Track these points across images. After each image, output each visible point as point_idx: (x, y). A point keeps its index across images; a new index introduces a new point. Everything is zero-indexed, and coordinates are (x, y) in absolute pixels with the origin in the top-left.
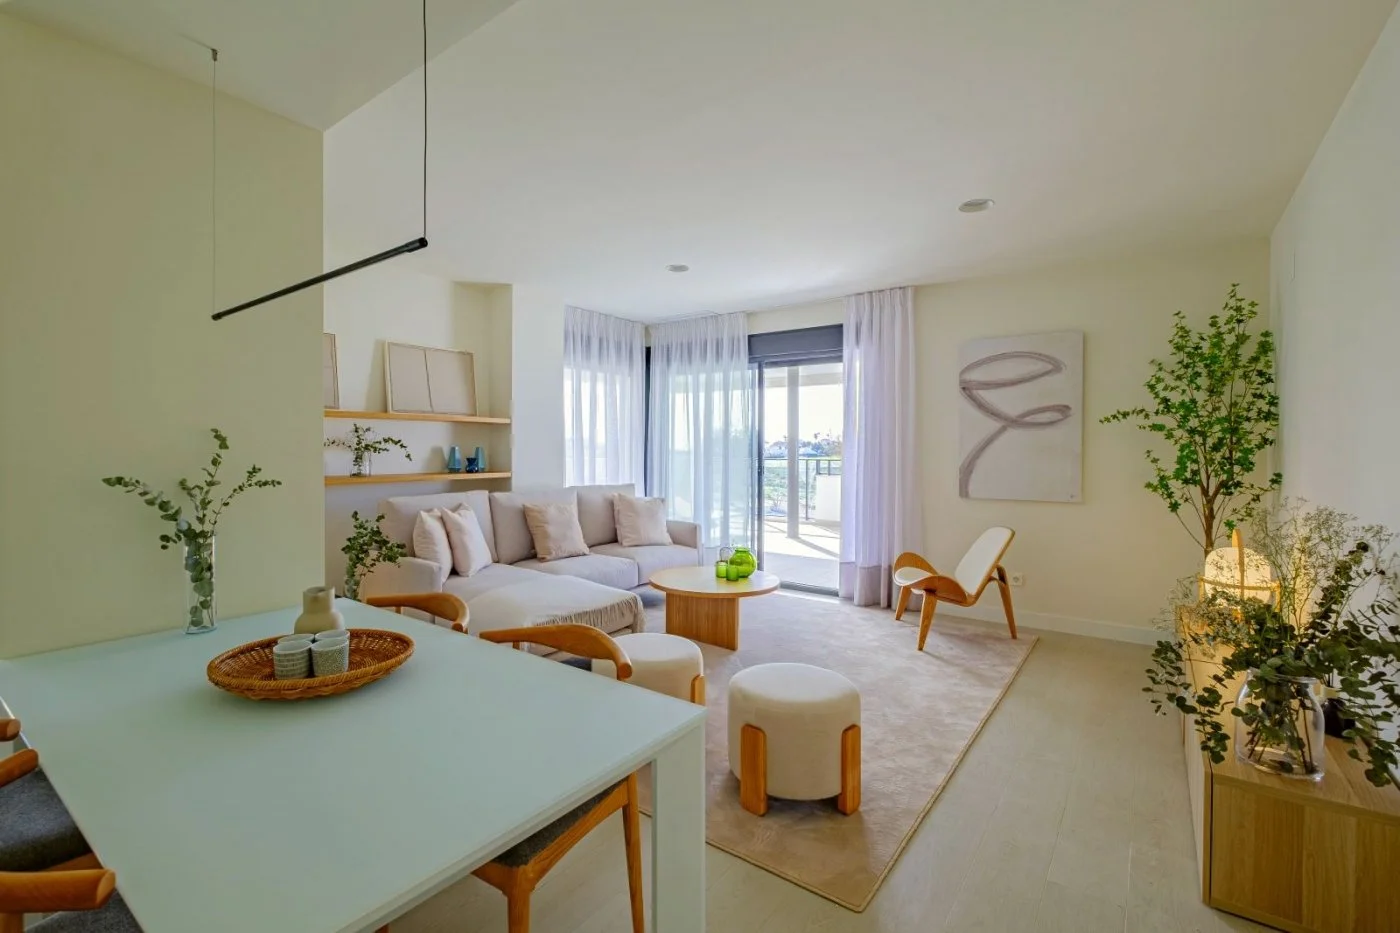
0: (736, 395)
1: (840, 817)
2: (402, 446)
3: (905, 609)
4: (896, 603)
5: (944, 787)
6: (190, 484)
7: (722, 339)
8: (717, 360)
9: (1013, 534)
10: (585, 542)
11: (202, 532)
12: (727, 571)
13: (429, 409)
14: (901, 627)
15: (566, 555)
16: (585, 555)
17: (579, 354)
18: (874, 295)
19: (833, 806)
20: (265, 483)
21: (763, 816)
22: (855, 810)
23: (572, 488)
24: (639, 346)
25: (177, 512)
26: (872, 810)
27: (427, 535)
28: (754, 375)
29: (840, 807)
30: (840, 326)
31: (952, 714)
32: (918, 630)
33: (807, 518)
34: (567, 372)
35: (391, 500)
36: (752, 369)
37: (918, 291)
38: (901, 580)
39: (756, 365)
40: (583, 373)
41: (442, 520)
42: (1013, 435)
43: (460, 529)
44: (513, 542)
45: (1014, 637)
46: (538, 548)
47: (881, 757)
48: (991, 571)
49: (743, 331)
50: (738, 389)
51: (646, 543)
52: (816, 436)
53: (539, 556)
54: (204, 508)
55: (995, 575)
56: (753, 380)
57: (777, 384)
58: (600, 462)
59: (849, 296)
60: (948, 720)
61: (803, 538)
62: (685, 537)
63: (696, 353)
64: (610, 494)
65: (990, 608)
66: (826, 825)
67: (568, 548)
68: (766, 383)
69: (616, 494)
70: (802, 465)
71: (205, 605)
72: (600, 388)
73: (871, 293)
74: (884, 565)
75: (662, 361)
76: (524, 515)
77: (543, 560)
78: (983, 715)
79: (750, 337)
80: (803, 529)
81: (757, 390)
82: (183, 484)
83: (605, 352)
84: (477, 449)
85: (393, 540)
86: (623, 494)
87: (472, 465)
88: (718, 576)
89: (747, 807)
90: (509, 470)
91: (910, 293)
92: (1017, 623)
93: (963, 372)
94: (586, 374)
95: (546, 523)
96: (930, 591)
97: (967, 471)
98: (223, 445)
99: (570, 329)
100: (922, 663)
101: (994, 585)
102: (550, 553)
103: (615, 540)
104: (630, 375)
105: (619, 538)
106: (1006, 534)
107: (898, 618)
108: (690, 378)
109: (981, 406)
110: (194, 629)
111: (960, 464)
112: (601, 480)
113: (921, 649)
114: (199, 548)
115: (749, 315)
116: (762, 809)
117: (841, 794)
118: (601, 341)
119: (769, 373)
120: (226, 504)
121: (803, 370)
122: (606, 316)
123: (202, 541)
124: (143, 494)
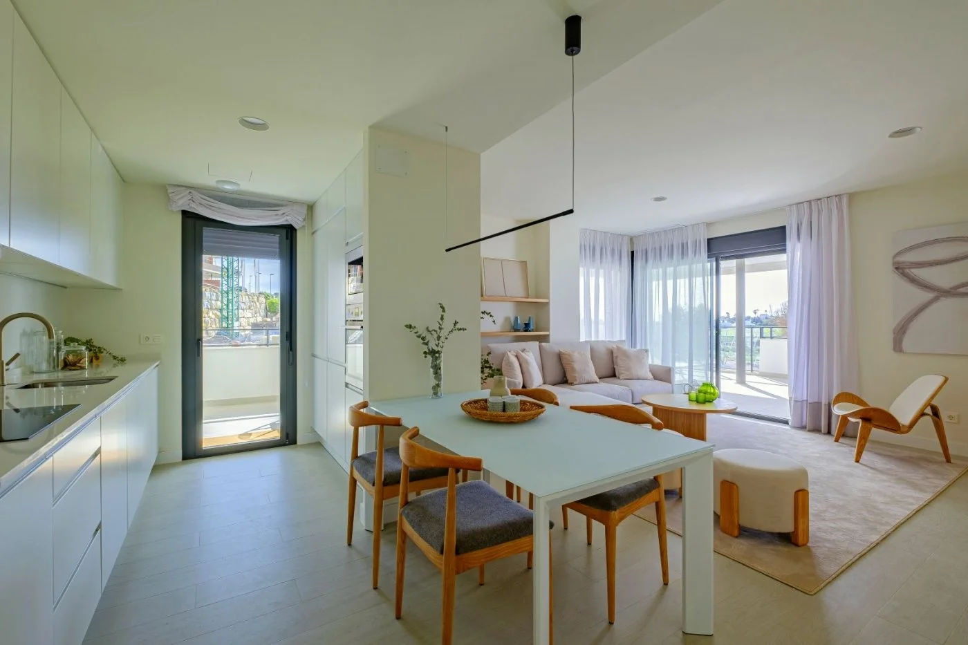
0: (698, 281)
1: (793, 547)
2: (491, 316)
3: (843, 435)
4: (835, 429)
5: (877, 544)
6: (430, 329)
7: (687, 243)
8: (683, 258)
9: (946, 380)
10: (597, 375)
11: (438, 351)
12: (697, 396)
13: (504, 295)
14: (839, 446)
15: (586, 382)
16: (596, 383)
17: (588, 259)
18: (812, 204)
19: (788, 539)
20: (460, 329)
21: (736, 537)
22: (805, 545)
23: (586, 342)
24: (626, 250)
25: (428, 342)
26: (819, 547)
27: (510, 365)
28: (711, 266)
29: (793, 539)
30: (784, 228)
31: (886, 503)
32: (855, 451)
33: (752, 371)
34: (581, 270)
35: (489, 345)
36: (711, 262)
37: (852, 196)
38: (838, 411)
39: (714, 259)
40: (590, 270)
41: (517, 356)
42: (946, 303)
43: (527, 362)
44: (554, 373)
45: (948, 461)
46: (568, 377)
47: (824, 520)
48: (925, 407)
49: (704, 236)
50: (700, 277)
51: (635, 378)
52: (755, 312)
53: (569, 382)
54: (438, 340)
55: (928, 411)
56: (711, 269)
57: (729, 272)
58: (601, 328)
59: (790, 205)
60: (882, 507)
61: (749, 384)
62: (663, 375)
63: (665, 253)
64: (610, 346)
65: (925, 436)
66: (784, 549)
67: (587, 377)
68: (721, 270)
69: (615, 346)
70: (747, 333)
71: (438, 385)
72: (601, 281)
73: (810, 202)
74: (824, 401)
75: (642, 259)
76: (560, 356)
77: (571, 384)
78: (915, 507)
79: (709, 240)
80: (748, 378)
81: (714, 277)
82: (427, 328)
83: (605, 256)
84: (530, 318)
85: (494, 367)
86: (620, 346)
87: (527, 327)
88: (690, 400)
89: (724, 531)
90: (549, 330)
91: (845, 200)
92: (951, 451)
93: (895, 256)
94: (592, 271)
95: (572, 362)
96: (866, 419)
97: (900, 333)
98: (444, 311)
99: (583, 243)
100: (859, 469)
101: (928, 421)
102: (576, 380)
103: (614, 375)
104: (620, 271)
105: (617, 374)
106: (940, 379)
107: (837, 440)
108: (661, 270)
109: (913, 281)
110: (434, 396)
111: (894, 326)
112: (602, 338)
113: (857, 461)
114: (437, 358)
115: (709, 225)
116: (736, 533)
117: (794, 532)
118: (601, 249)
119: (723, 264)
120: (447, 338)
121: (748, 261)
122: (605, 233)
123: (437, 355)
124: (416, 333)
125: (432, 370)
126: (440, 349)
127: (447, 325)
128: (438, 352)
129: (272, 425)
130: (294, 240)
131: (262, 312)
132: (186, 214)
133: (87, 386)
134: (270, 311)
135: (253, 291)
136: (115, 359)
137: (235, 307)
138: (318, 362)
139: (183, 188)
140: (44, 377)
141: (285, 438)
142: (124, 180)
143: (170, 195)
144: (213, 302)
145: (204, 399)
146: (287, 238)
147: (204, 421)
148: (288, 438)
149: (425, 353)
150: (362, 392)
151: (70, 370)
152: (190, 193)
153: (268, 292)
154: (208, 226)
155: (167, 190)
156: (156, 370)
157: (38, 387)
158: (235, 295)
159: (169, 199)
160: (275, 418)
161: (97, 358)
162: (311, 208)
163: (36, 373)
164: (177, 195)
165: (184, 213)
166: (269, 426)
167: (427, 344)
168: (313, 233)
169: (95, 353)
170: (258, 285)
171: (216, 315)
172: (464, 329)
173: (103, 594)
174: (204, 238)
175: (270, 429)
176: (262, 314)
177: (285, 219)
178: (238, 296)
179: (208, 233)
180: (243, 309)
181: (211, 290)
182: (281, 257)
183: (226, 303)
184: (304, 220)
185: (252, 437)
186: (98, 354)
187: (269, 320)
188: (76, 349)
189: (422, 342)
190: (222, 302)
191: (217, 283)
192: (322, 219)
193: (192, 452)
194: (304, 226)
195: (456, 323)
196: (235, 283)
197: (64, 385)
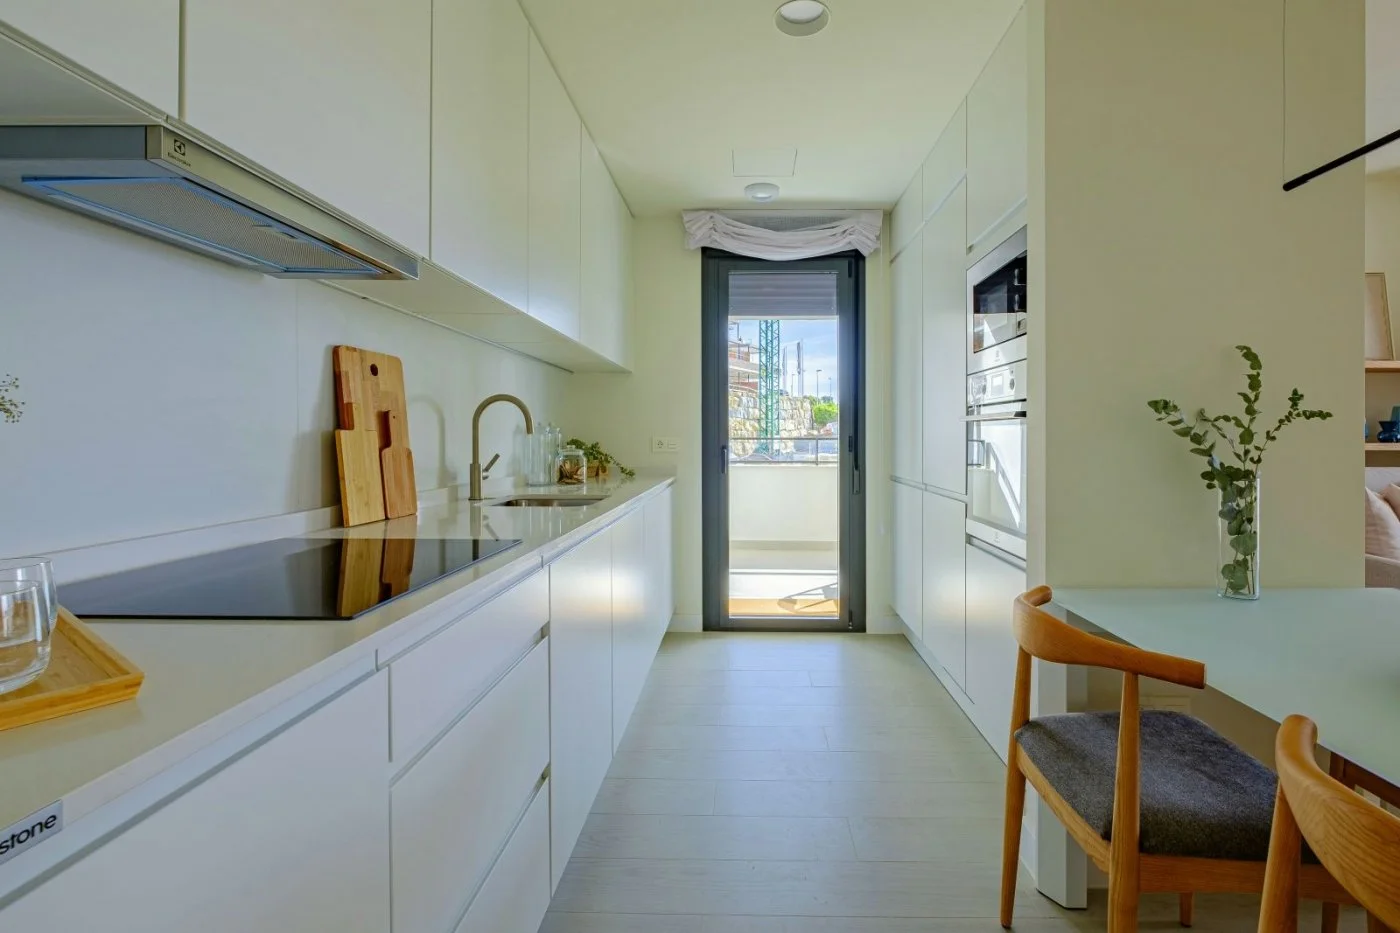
20: (1312, 415)
25: (1212, 446)
54: (1245, 443)
71: (1244, 565)
98: (1257, 366)
110: (1231, 593)
120: (1273, 438)
123: (1242, 484)
124: (1173, 423)
125: (1221, 524)
126: (1250, 466)
127: (1272, 403)
128: (1248, 475)
129: (826, 589)
130: (861, 278)
131: (807, 423)
132: (707, 253)
133: (585, 507)
134: (816, 421)
135: (796, 394)
136: (623, 472)
137: (775, 417)
138: (903, 491)
139: (703, 212)
140: (542, 492)
141: (847, 617)
142: (633, 215)
143: (687, 226)
144: (751, 410)
145: (733, 537)
146: (850, 276)
147: (731, 570)
148: (852, 621)
149: (1205, 475)
150: (1023, 564)
151: (568, 483)
152: (711, 217)
153: (814, 395)
154: (736, 269)
155: (682, 218)
156: (669, 490)
157: (521, 505)
158: (774, 401)
159: (685, 232)
160: (832, 578)
161: (604, 471)
162: (889, 215)
163: (532, 486)
164: (694, 224)
165: (705, 250)
166: (820, 591)
167: (1208, 453)
168: (892, 262)
169: (601, 462)
170: (801, 388)
171: (754, 427)
172: (1323, 415)
173: (553, 899)
174: (730, 290)
175: (822, 598)
176: (807, 425)
177: (846, 240)
178: (778, 402)
179: (737, 280)
180: (784, 419)
181: (748, 396)
182: (841, 311)
183: (764, 410)
184: (878, 238)
185: (797, 607)
186: (605, 464)
187: (815, 433)
188: (574, 453)
189: (1195, 446)
190: (760, 410)
191: (754, 385)
192: (909, 230)
193: (716, 621)
194: (876, 251)
195: (1296, 398)
196: (775, 384)
197: (561, 505)
